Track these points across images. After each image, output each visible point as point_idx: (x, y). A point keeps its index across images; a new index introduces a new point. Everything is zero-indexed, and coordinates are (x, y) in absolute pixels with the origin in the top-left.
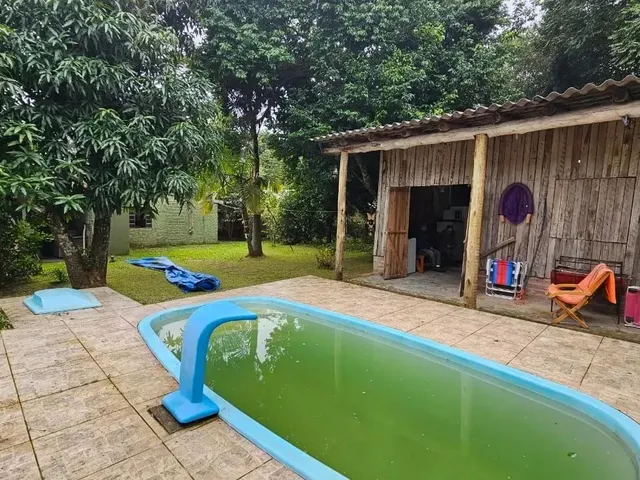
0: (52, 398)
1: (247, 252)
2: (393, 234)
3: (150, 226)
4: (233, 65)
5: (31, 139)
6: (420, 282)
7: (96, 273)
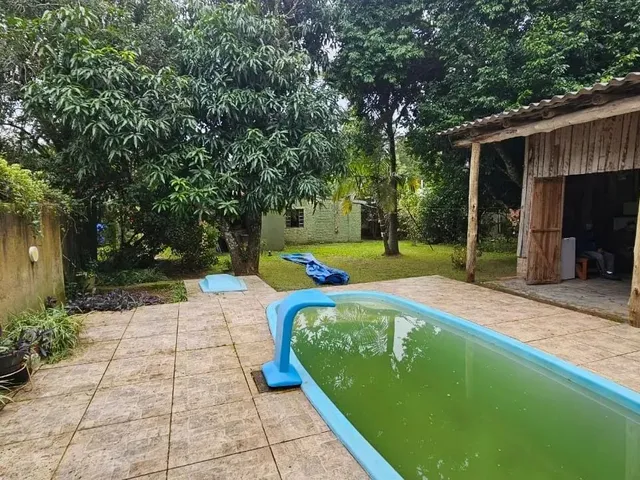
0: (195, 353)
1: (383, 250)
2: (541, 233)
3: (302, 226)
4: (361, 72)
5: (202, 159)
6: (576, 290)
7: (250, 264)
